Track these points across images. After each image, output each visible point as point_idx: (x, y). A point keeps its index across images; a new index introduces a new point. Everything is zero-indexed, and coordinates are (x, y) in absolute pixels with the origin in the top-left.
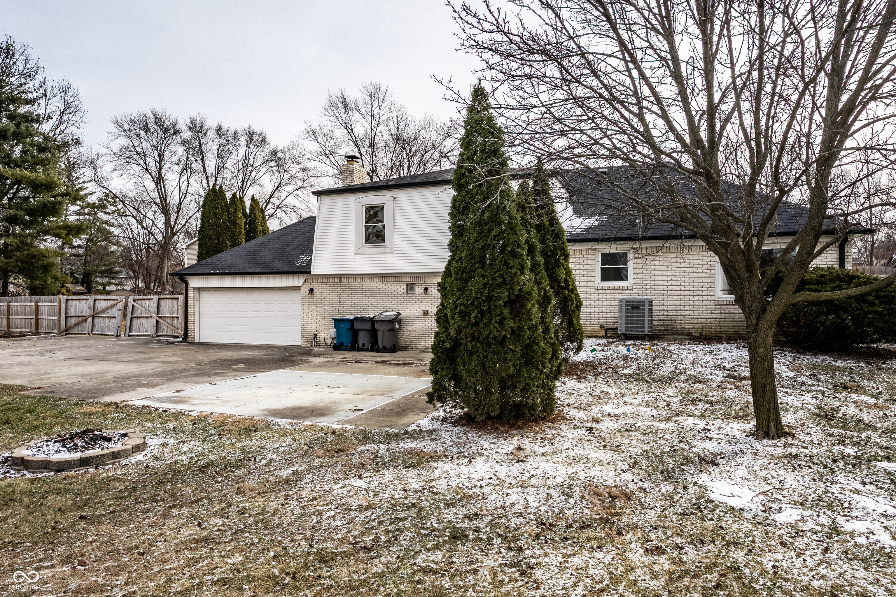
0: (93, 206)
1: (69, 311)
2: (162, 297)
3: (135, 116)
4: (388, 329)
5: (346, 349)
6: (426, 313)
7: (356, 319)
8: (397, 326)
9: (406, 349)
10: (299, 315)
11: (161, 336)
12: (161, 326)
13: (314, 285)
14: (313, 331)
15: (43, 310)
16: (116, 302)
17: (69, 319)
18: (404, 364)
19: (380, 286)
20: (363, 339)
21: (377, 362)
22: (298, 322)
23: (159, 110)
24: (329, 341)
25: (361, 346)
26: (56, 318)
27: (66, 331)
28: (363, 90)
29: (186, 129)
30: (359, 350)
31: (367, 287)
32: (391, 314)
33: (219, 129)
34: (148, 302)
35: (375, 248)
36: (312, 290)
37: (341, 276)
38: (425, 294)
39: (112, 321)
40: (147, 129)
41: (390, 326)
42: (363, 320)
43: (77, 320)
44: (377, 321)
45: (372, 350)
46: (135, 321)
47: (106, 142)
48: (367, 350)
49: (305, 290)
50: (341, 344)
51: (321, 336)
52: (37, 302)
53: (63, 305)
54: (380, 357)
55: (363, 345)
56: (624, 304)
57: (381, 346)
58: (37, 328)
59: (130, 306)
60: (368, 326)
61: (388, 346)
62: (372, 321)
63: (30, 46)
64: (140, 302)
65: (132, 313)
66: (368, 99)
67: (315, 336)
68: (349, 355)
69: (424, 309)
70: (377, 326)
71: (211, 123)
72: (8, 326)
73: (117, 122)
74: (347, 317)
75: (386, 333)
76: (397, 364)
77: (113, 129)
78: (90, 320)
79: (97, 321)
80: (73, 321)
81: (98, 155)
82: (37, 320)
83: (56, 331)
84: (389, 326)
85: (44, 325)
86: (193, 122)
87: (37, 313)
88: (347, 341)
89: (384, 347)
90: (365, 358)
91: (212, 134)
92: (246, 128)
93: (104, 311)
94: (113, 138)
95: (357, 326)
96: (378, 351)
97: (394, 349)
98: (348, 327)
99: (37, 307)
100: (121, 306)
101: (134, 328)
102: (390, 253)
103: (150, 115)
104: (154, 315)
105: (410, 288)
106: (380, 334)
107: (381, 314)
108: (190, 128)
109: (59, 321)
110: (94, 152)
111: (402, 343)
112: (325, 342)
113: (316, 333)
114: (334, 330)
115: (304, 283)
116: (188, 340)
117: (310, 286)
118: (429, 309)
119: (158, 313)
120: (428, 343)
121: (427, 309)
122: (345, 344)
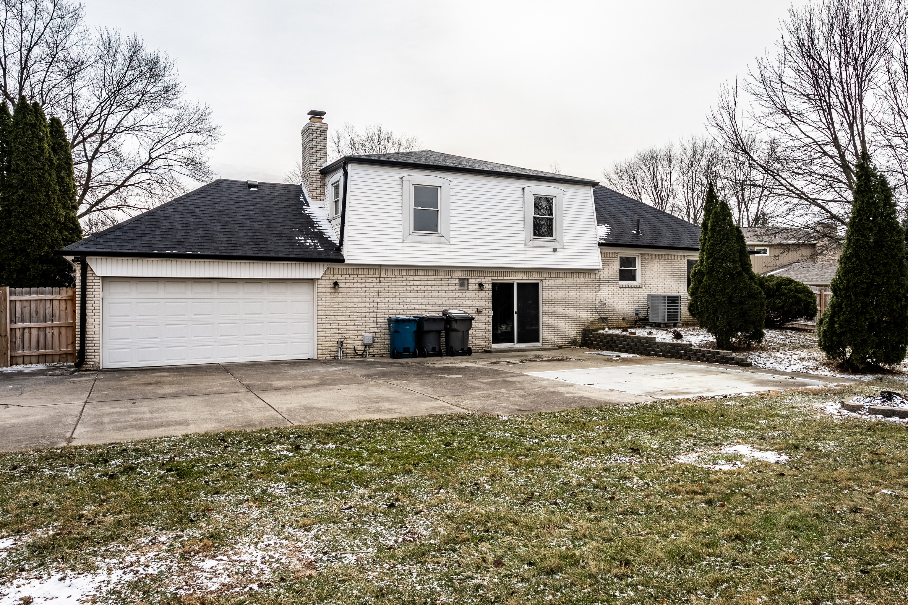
6: (479, 311)
13: (338, 278)
14: (337, 338)
20: (433, 342)
25: (430, 350)
31: (413, 281)
32: (458, 312)
35: (426, 237)
36: (336, 284)
37: (380, 267)
38: (480, 289)
49: (327, 284)
50: (406, 350)
51: (349, 344)
55: (434, 349)
56: (666, 299)
61: (465, 349)
67: (341, 344)
75: (465, 333)
89: (462, 349)
96: (453, 355)
102: (446, 244)
105: (463, 283)
112: (355, 350)
113: (342, 340)
114: (371, 335)
115: (325, 274)
116: (85, 367)
117: (335, 279)
118: (483, 306)
120: (482, 344)
121: (481, 306)
122: (411, 350)
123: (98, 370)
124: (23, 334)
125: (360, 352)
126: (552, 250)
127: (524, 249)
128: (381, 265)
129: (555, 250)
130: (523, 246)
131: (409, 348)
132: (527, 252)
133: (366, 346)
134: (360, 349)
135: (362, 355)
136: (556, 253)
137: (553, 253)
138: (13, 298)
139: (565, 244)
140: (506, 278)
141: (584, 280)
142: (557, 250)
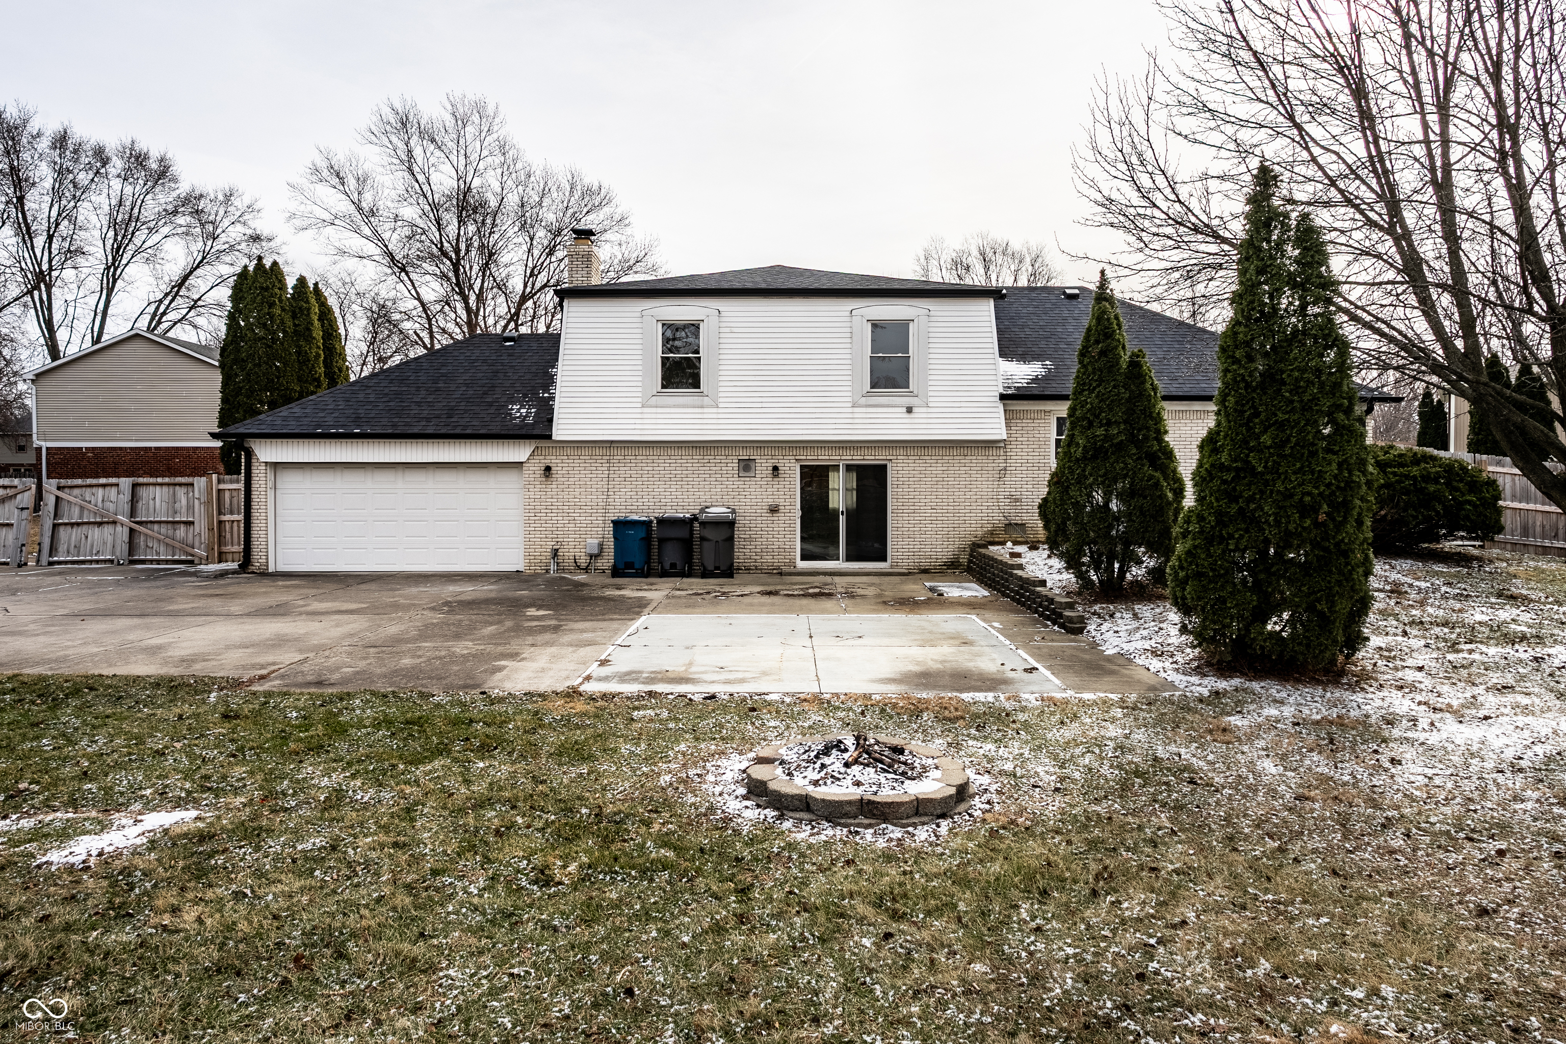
2: (141, 480)
4: (723, 537)
5: (639, 575)
6: (774, 510)
7: (662, 521)
10: (517, 514)
11: (143, 562)
12: (143, 541)
13: (554, 461)
14: (551, 544)
16: (10, 492)
19: (689, 463)
20: (672, 555)
22: (515, 527)
25: (668, 568)
30: (665, 575)
31: (664, 464)
32: (718, 511)
34: (100, 491)
35: (681, 397)
36: (548, 469)
37: (611, 444)
44: (705, 523)
46: (63, 533)
49: (535, 468)
50: (630, 565)
51: (567, 553)
55: (673, 566)
57: (710, 567)
59: (50, 500)
60: (681, 533)
64: (76, 492)
65: (57, 515)
67: (555, 553)
69: (771, 502)
74: (635, 517)
88: (638, 560)
89: (717, 568)
96: (703, 576)
97: (728, 571)
98: (640, 534)
100: (23, 499)
101: (63, 548)
102: (711, 407)
104: (122, 518)
105: (746, 466)
111: (737, 563)
112: (576, 562)
113: (557, 547)
114: (596, 541)
115: (531, 455)
116: (252, 568)
117: (547, 462)
118: (781, 502)
119: (133, 513)
120: (779, 561)
121: (777, 502)
122: (637, 566)
123: (265, 574)
124: (232, 528)
125: (584, 565)
126: (904, 410)
127: (850, 410)
128: (612, 442)
129: (909, 410)
130: (850, 405)
131: (633, 563)
132: (856, 416)
133: (591, 556)
134: (583, 561)
135: (586, 570)
136: (912, 415)
137: (907, 415)
138: (222, 486)
139: (931, 399)
140: (823, 458)
141: (976, 460)
142: (915, 410)
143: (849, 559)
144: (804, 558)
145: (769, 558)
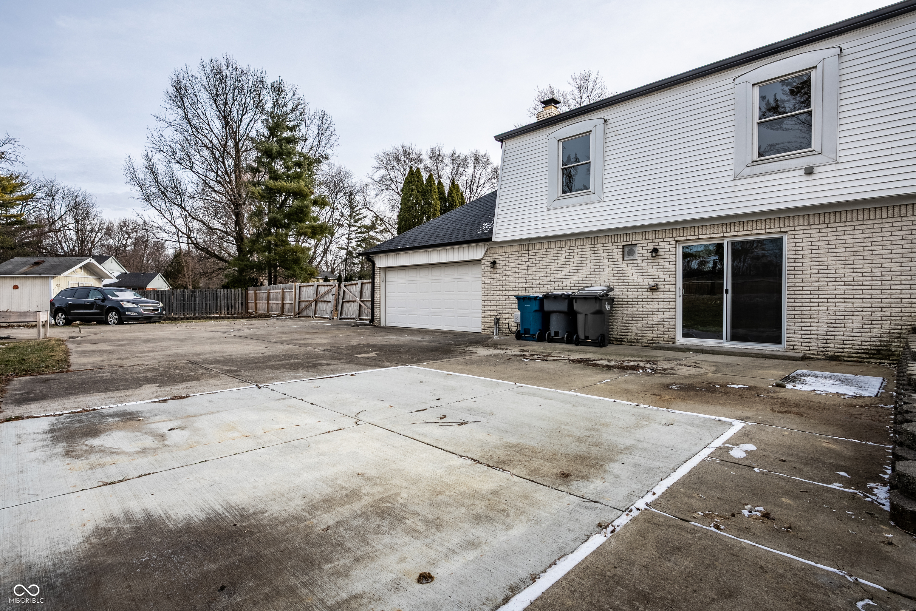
0: (367, 227)
1: (301, 296)
3: (391, 150)
4: (593, 310)
5: (533, 339)
6: (654, 289)
7: (547, 297)
8: (608, 307)
9: (621, 342)
10: (479, 294)
12: (363, 310)
13: (497, 257)
14: (495, 315)
15: (287, 295)
16: (331, 287)
17: (301, 303)
18: (622, 368)
20: (556, 324)
21: (573, 361)
22: (478, 304)
23: (407, 145)
24: (514, 328)
25: (553, 334)
26: (293, 302)
27: (299, 313)
28: (572, 82)
29: (427, 158)
30: (551, 340)
32: (597, 289)
33: (453, 156)
34: (354, 286)
35: (576, 199)
36: (494, 263)
37: (529, 242)
38: (654, 257)
39: (329, 305)
40: (398, 160)
41: (597, 307)
42: (557, 298)
43: (306, 303)
44: (576, 298)
45: (569, 341)
46: (346, 306)
47: (371, 174)
48: (561, 341)
49: (487, 263)
50: (527, 331)
51: (505, 321)
52: (283, 289)
53: (297, 291)
54: (579, 352)
55: (557, 333)
57: (582, 336)
58: (283, 312)
59: (342, 292)
60: (563, 306)
61: (592, 337)
62: (570, 299)
63: (299, 87)
64: (349, 287)
65: (343, 298)
66: (577, 92)
67: (497, 321)
68: (533, 347)
69: (651, 281)
70: (576, 306)
71: (446, 151)
72: (268, 310)
73: (379, 158)
74: (536, 295)
75: (590, 317)
76: (609, 368)
77: (376, 164)
78: (313, 304)
79: (319, 305)
80: (303, 305)
81: (367, 185)
82: (283, 304)
83: (292, 314)
84: (595, 307)
85: (287, 307)
86: (432, 152)
87: (283, 299)
88: (534, 327)
89: (587, 338)
90: (556, 353)
91: (447, 160)
92: (474, 151)
93: (324, 295)
94: (376, 170)
95: (548, 306)
96: (578, 343)
97: (603, 340)
98: (536, 307)
99: (283, 293)
100: (334, 291)
101: (344, 312)
102: (598, 202)
103: (400, 149)
104: (358, 299)
105: (629, 251)
106: (580, 319)
107: (583, 290)
108: (430, 157)
109: (295, 305)
110: (364, 183)
111: (614, 334)
112: (509, 329)
113: (498, 317)
115: (485, 254)
116: (374, 323)
117: (493, 258)
118: (661, 281)
119: (361, 297)
120: (658, 335)
121: (657, 281)
122: (531, 332)
123: (378, 327)
125: (514, 331)
126: (802, 172)
127: (732, 184)
128: (530, 240)
129: (809, 171)
130: (731, 178)
131: (530, 330)
132: (739, 188)
133: (517, 324)
136: (813, 177)
137: (806, 178)
139: (842, 153)
142: (816, 170)
143: (735, 338)
144: (684, 335)
145: (648, 333)
